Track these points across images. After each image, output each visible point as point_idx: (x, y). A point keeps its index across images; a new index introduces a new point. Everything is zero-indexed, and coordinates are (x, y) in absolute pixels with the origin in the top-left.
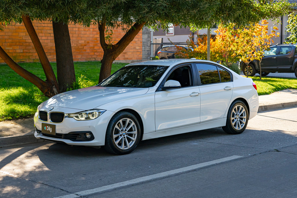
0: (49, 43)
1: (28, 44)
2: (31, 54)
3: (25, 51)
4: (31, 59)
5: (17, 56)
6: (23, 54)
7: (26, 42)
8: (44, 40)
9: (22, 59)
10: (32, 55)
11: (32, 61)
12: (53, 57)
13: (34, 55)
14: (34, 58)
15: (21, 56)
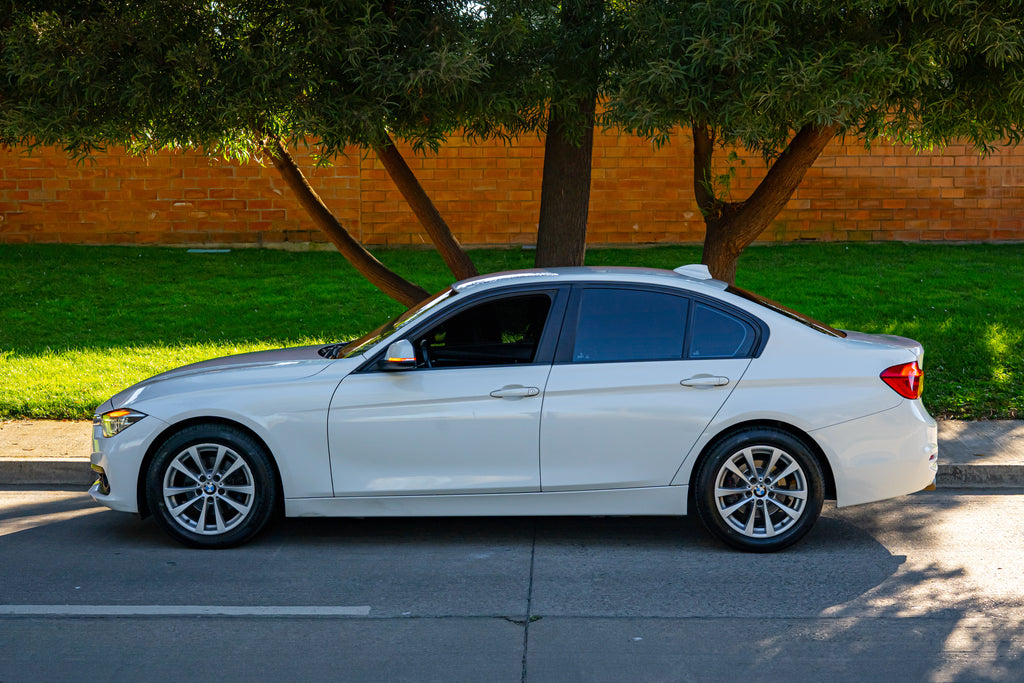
0: (909, 179)
1: (829, 182)
2: (842, 216)
3: (818, 204)
4: (840, 231)
5: (790, 221)
6: (812, 215)
7: (823, 178)
8: (895, 167)
9: (806, 232)
10: (845, 219)
11: (844, 237)
12: (928, 224)
13: (853, 219)
14: (852, 229)
15: (802, 221)
